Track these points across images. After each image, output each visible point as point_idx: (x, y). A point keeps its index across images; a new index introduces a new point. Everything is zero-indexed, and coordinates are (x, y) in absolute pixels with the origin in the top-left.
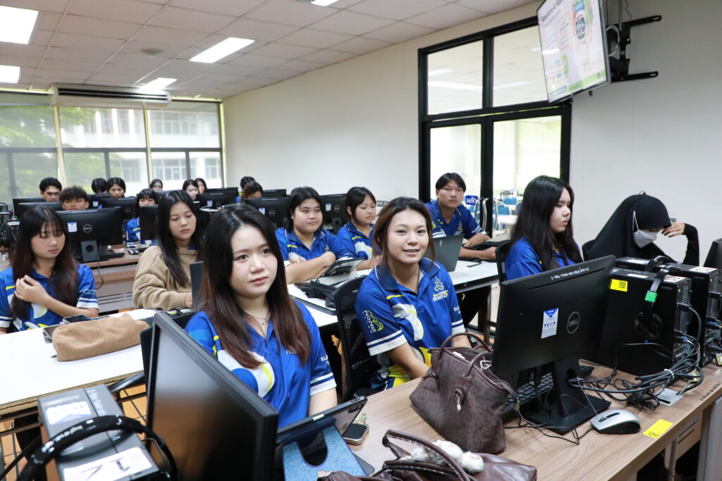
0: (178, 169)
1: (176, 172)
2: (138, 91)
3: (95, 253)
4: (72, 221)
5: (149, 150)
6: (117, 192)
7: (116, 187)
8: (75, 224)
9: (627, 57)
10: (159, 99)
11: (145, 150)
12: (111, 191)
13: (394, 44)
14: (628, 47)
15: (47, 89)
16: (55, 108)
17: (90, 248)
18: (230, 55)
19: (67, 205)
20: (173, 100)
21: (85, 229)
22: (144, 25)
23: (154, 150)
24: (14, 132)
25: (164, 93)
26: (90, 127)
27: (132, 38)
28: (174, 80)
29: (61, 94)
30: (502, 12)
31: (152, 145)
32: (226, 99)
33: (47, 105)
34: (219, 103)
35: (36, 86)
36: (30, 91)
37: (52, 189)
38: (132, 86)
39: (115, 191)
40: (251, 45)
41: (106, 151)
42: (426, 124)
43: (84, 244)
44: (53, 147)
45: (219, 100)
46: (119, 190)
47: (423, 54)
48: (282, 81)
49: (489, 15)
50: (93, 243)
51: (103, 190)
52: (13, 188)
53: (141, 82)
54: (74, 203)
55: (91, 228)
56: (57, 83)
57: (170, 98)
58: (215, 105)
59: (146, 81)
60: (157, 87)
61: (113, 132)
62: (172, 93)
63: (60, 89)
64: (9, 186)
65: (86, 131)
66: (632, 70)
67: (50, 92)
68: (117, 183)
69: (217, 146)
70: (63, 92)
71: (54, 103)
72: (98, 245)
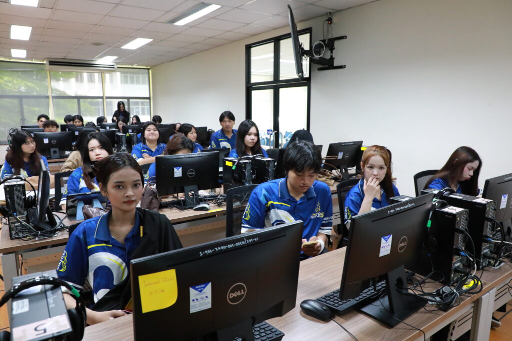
0: (138, 108)
1: (137, 110)
2: (96, 63)
3: (57, 155)
4: (46, 138)
5: (105, 98)
6: (78, 123)
7: (77, 120)
8: (47, 139)
9: (333, 57)
10: (110, 67)
11: (102, 98)
12: (75, 123)
13: (234, 41)
14: (334, 51)
15: (43, 60)
16: (48, 73)
17: (55, 152)
18: (142, 46)
19: (47, 129)
20: (118, 67)
21: (52, 142)
22: (89, 33)
23: (107, 98)
24: (26, 82)
25: (112, 64)
26: (79, 79)
27: (92, 31)
28: (116, 57)
29: (50, 64)
30: (284, 27)
31: (107, 95)
32: (153, 67)
33: (43, 70)
34: (149, 69)
35: (36, 59)
36: (33, 62)
37: (43, 119)
38: (93, 59)
39: (77, 123)
40: (152, 42)
41: (78, 98)
42: (250, 88)
43: (52, 150)
44: (47, 95)
45: (149, 67)
46: (79, 122)
47: (248, 48)
48: (181, 58)
49: (276, 29)
50: (57, 150)
51: (70, 121)
52: (23, 119)
53: (97, 58)
54: (50, 128)
55: (55, 142)
56: (48, 58)
57: (116, 66)
58: (147, 71)
59: (101, 57)
60: (108, 60)
61: (94, 82)
62: (117, 63)
63: (50, 62)
64: (21, 118)
65: (77, 80)
66: (336, 64)
67: (45, 62)
68: (78, 118)
69: (148, 96)
70: (52, 63)
71: (48, 69)
72: (59, 150)
